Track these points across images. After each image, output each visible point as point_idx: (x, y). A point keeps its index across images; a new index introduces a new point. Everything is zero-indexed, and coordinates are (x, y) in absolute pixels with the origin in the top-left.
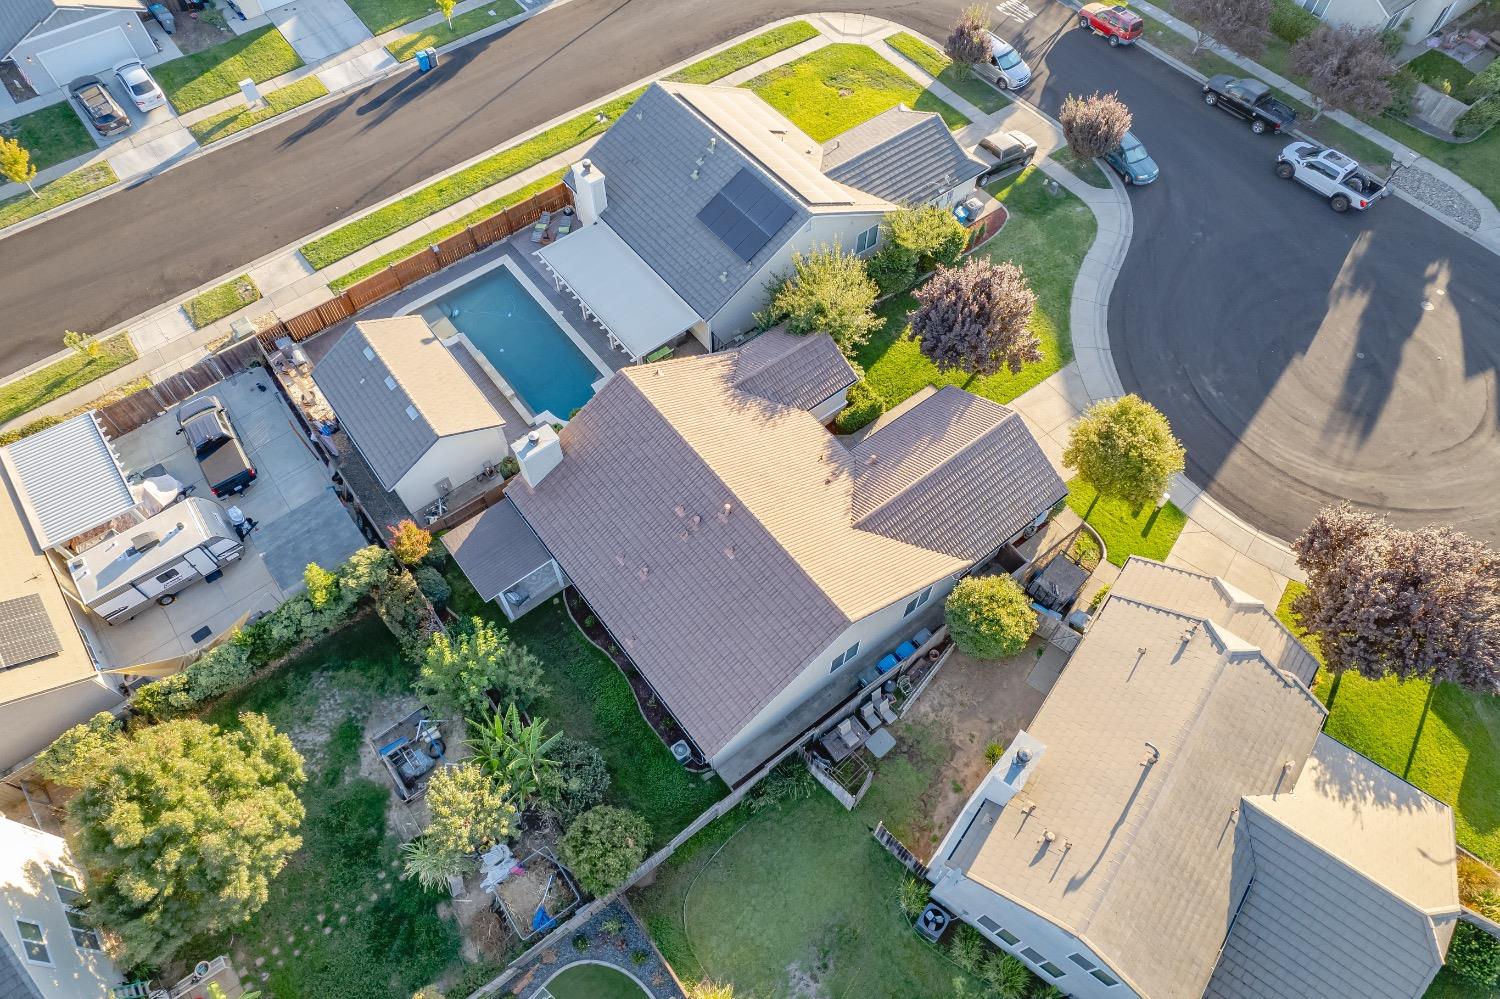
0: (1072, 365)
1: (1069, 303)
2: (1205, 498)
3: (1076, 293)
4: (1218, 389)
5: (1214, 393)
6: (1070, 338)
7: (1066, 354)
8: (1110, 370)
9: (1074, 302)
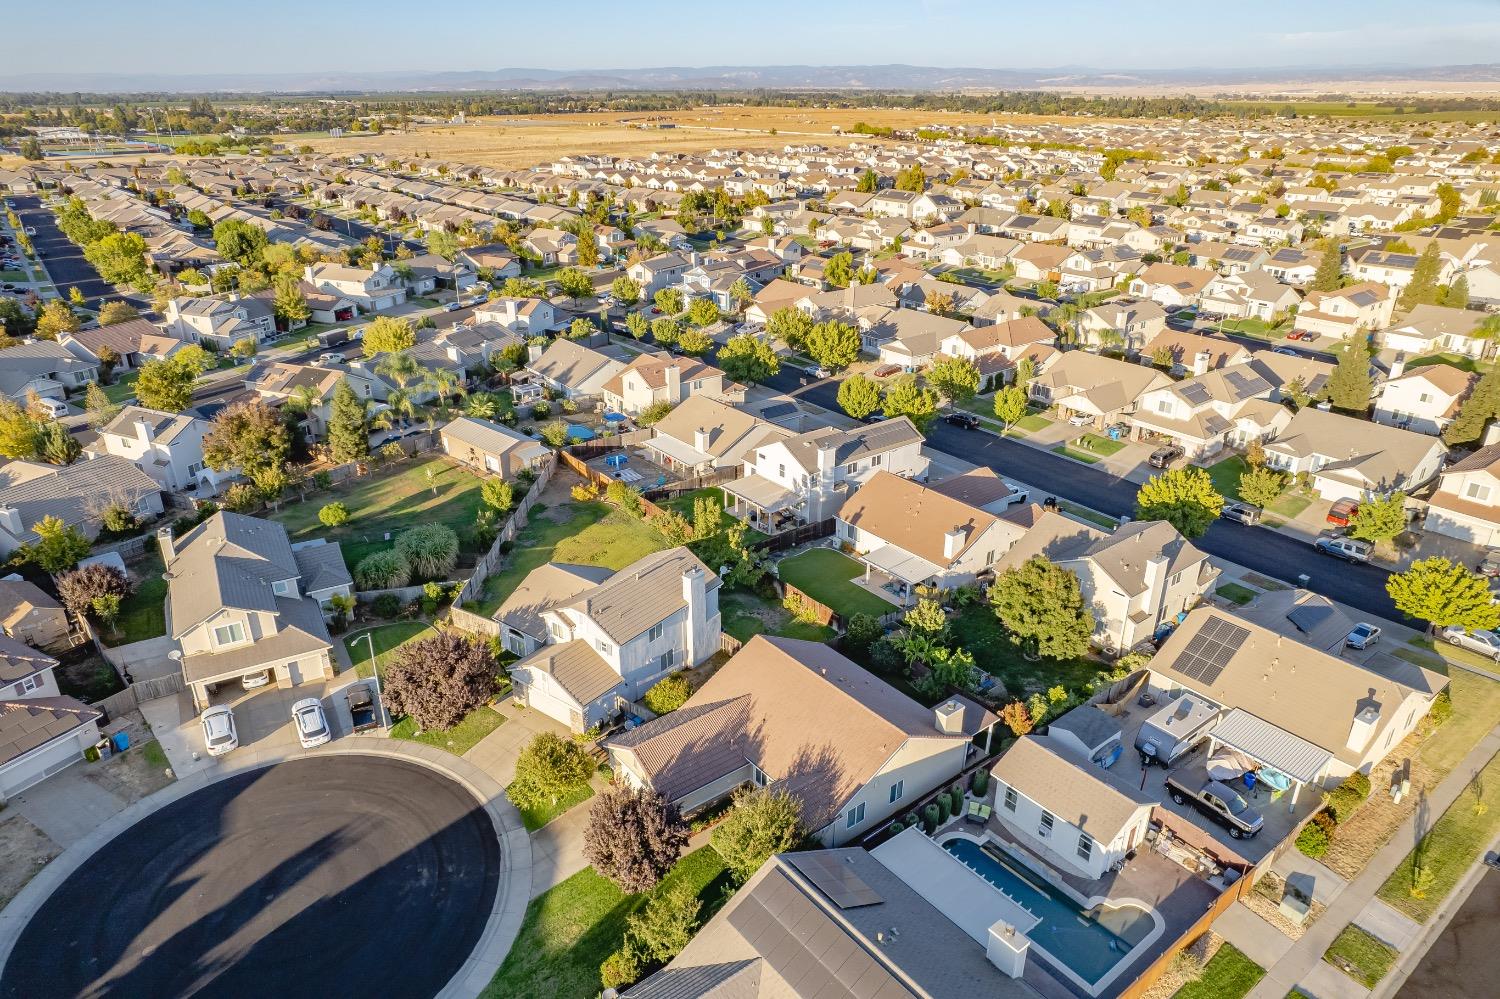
0: (536, 894)
1: (508, 958)
2: (483, 800)
3: (495, 969)
4: (420, 874)
5: (425, 871)
6: (525, 921)
7: (537, 907)
8: (502, 894)
9: (501, 960)
